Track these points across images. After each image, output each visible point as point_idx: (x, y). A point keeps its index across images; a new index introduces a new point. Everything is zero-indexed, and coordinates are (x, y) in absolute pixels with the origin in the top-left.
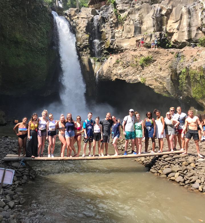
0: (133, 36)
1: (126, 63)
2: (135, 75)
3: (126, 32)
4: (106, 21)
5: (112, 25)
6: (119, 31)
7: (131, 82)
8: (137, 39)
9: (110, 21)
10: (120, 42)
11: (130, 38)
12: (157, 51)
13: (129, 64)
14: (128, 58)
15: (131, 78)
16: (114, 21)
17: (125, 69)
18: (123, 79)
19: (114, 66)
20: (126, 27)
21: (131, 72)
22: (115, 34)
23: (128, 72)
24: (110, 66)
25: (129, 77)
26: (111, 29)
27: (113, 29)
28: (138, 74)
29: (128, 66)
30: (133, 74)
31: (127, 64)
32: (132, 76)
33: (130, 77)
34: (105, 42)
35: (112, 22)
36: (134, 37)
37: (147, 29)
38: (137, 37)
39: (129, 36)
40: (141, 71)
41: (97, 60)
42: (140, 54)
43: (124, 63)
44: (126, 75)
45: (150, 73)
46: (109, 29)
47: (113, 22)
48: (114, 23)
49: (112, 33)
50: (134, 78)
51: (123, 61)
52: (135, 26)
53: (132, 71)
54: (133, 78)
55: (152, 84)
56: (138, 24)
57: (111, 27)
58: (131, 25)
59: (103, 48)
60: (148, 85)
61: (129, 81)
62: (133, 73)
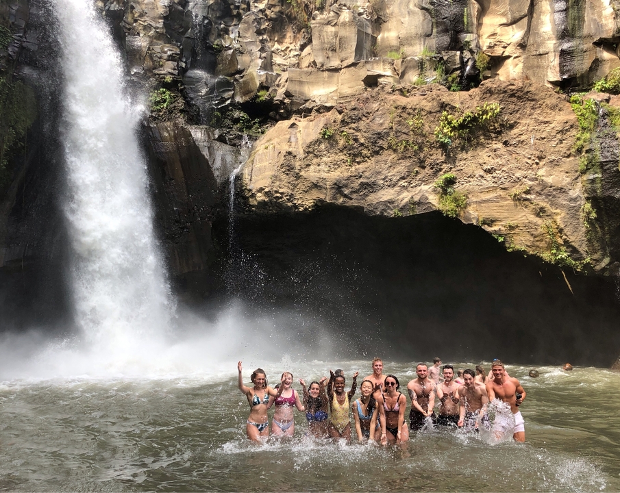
0: (351, 60)
1: (366, 138)
2: (410, 183)
3: (322, 49)
4: (235, 12)
5: (263, 27)
6: (286, 50)
7: (391, 213)
8: (369, 73)
9: (253, 9)
10: (301, 83)
11: (337, 70)
12: (520, 90)
13: (381, 142)
14: (379, 120)
15: (392, 197)
16: (268, 12)
17: (359, 163)
18: (350, 203)
19: (309, 153)
20: (320, 31)
21: (394, 174)
22: (272, 56)
23: (379, 173)
24: (290, 153)
25: (382, 192)
26: (261, 38)
27: (266, 40)
28: (424, 181)
29: (377, 153)
30: (402, 183)
31: (374, 143)
32: (397, 188)
33: (385, 195)
34: (236, 80)
35: (261, 16)
36: (354, 65)
37: (402, 44)
38: (368, 66)
39: (335, 63)
40: (441, 170)
41: (217, 136)
42: (435, 103)
43: (356, 140)
44: (370, 187)
45: (489, 177)
46: (250, 36)
47: (266, 15)
48: (270, 20)
49: (262, 50)
50: (406, 197)
51: (352, 131)
52: (360, 29)
53: (394, 172)
54: (401, 197)
55: (496, 215)
56: (367, 25)
57: (259, 32)
58: (344, 24)
59: (229, 102)
60: (478, 220)
61: (381, 207)
62: (403, 178)
